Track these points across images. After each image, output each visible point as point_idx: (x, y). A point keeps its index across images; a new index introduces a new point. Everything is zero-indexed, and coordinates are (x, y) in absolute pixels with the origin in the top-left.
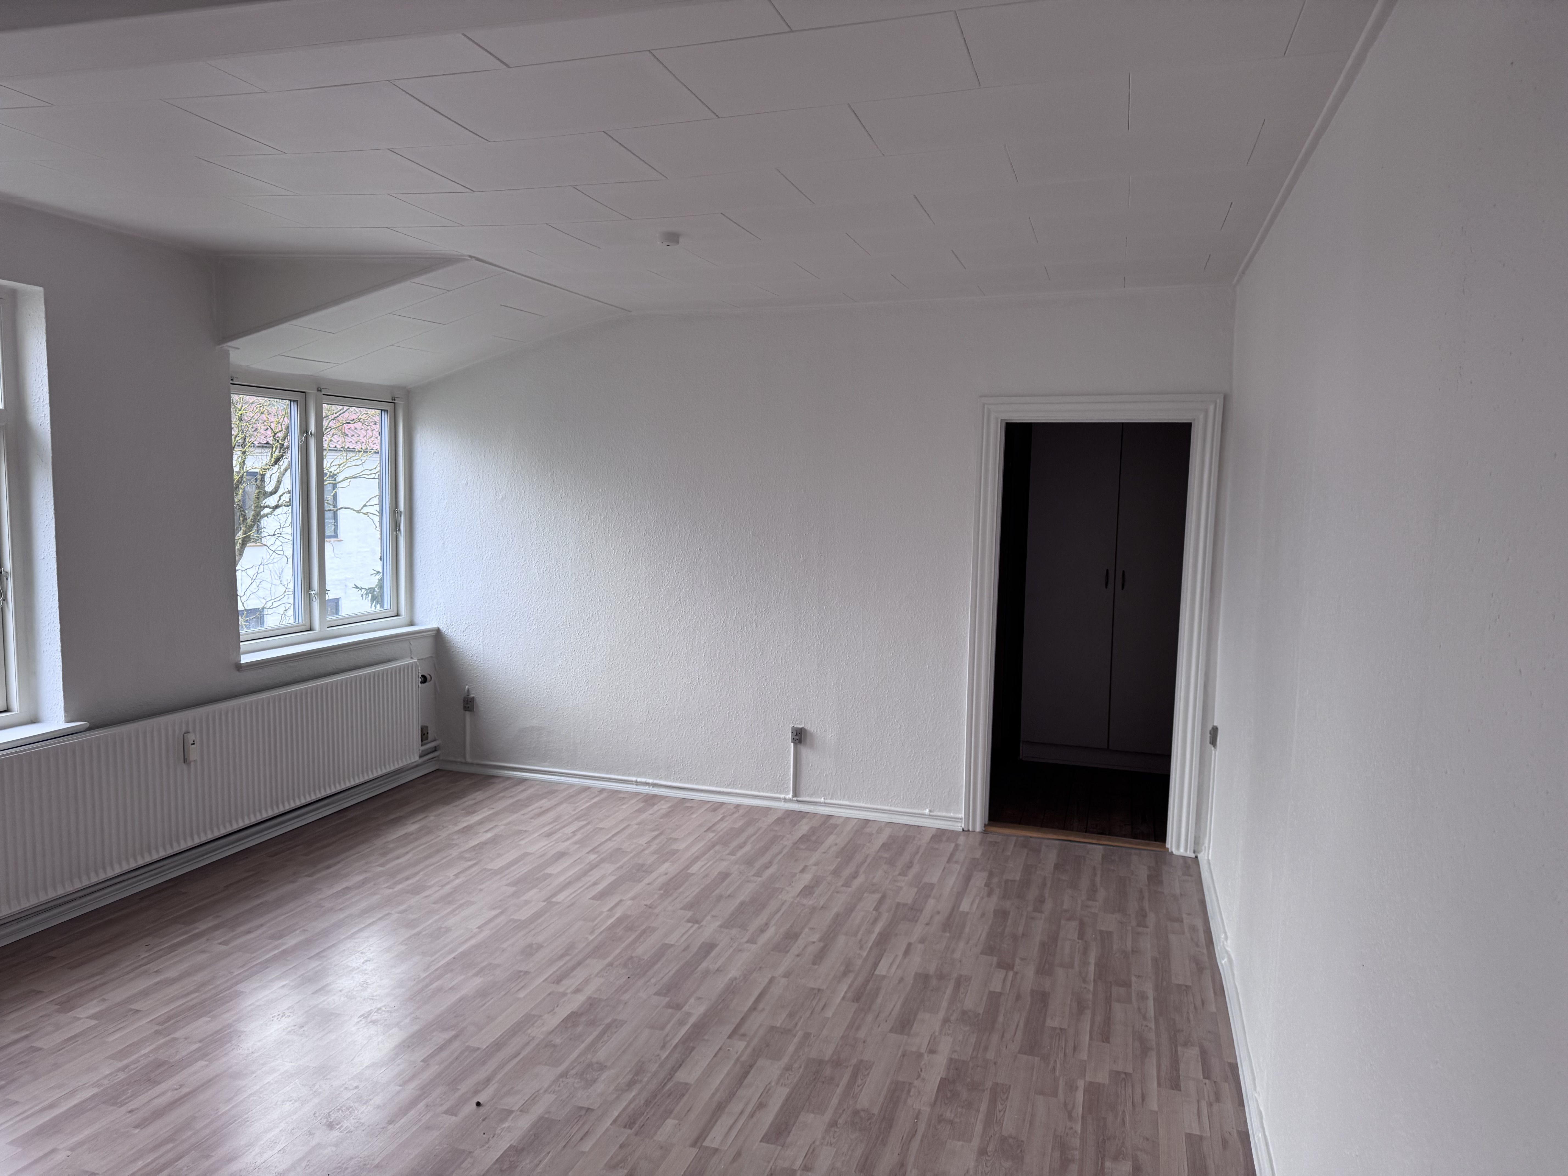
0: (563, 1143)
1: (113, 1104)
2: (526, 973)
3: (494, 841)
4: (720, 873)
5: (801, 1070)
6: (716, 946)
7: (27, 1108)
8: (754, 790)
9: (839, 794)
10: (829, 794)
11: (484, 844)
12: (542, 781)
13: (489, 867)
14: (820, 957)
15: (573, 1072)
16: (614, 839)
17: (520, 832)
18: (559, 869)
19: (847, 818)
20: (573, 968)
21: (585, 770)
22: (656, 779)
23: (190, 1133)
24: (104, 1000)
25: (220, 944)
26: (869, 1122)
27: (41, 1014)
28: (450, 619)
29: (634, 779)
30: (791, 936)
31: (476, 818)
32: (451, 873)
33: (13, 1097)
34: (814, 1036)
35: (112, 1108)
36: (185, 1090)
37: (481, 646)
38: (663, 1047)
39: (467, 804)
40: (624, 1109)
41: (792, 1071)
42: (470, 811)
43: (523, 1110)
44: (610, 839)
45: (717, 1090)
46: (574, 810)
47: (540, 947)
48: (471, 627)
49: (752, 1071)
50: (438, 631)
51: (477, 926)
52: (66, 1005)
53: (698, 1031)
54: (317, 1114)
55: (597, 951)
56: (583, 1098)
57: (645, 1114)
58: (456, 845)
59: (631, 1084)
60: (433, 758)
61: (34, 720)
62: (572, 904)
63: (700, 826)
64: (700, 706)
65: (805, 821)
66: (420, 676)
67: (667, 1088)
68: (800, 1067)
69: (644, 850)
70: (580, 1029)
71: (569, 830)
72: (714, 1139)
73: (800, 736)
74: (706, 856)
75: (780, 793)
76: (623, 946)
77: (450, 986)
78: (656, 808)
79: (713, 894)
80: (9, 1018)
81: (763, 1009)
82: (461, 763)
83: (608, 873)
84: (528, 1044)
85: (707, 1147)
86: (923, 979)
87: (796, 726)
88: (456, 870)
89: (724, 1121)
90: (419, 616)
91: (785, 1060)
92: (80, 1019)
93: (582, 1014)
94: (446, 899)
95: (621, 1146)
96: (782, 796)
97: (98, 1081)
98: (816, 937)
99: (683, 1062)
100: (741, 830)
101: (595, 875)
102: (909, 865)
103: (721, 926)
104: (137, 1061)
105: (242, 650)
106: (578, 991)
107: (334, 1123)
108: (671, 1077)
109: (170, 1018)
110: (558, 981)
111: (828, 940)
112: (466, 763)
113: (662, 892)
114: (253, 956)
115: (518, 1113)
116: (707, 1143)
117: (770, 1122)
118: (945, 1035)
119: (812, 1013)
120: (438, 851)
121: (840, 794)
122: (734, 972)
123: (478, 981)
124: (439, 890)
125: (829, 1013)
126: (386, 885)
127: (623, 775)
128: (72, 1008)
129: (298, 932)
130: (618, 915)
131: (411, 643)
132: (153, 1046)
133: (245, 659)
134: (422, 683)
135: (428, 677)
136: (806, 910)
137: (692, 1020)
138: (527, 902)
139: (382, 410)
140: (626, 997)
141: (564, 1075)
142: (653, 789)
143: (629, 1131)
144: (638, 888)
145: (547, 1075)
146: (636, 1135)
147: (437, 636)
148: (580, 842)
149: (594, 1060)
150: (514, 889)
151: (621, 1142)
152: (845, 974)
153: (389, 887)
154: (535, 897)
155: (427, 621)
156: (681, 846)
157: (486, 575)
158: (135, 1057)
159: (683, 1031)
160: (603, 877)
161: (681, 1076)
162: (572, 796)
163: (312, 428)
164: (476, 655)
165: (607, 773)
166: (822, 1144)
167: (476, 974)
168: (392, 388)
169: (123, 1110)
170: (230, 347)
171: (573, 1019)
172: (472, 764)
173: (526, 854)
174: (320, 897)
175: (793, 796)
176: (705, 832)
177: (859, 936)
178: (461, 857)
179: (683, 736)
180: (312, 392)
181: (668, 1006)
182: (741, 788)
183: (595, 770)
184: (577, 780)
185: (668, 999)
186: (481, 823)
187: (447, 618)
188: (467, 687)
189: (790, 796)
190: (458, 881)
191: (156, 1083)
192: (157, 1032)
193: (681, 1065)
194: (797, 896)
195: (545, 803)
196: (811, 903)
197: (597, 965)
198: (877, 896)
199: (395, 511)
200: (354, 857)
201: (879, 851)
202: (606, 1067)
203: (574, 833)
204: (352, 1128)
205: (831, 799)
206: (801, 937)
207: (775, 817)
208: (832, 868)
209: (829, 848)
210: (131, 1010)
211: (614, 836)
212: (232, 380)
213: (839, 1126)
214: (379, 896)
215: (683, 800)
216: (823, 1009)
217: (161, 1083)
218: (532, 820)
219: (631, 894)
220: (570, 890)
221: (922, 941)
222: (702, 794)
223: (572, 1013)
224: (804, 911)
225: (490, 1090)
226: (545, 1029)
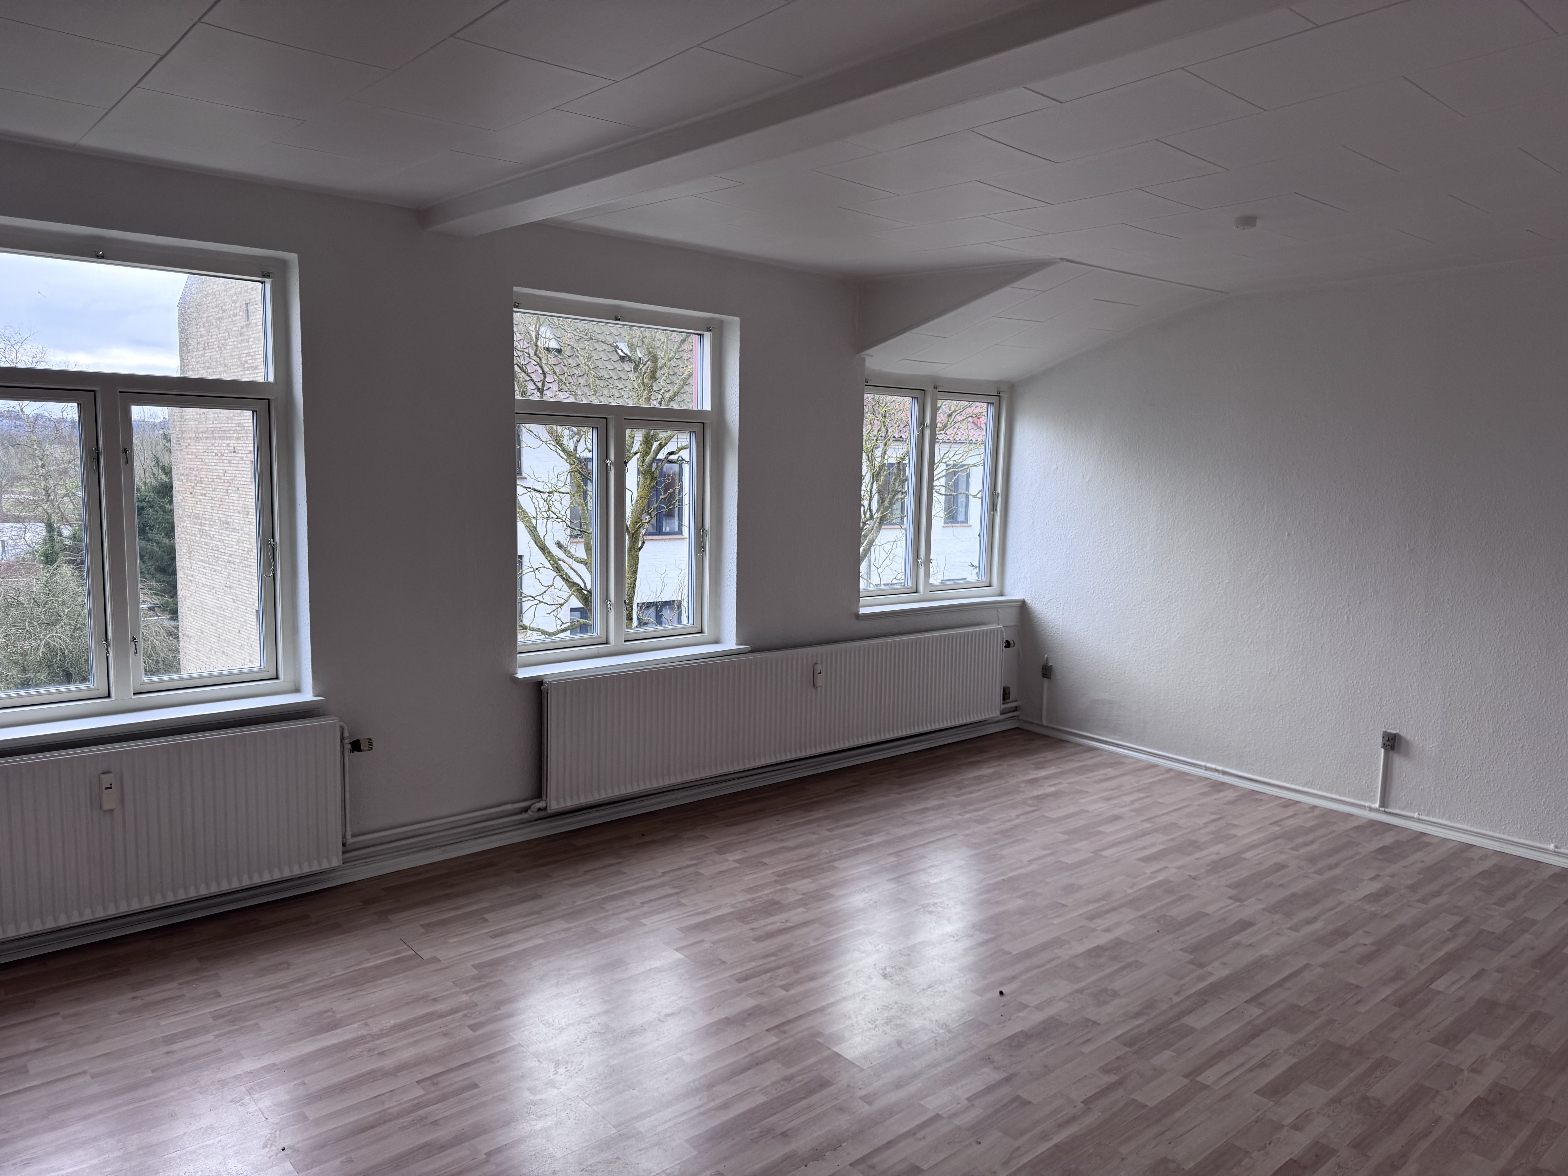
0: (1066, 1041)
1: (743, 922)
2: (1064, 905)
3: (1056, 795)
4: (1276, 864)
5: (1315, 1048)
6: (1255, 924)
7: (691, 909)
8: (1335, 793)
9: (1437, 811)
10: (1424, 810)
11: (1047, 795)
12: (1111, 753)
13: (1047, 815)
14: (1367, 959)
15: (1089, 991)
16: (1172, 814)
17: (1081, 792)
18: (1113, 829)
19: (1445, 838)
20: (1107, 912)
21: (1154, 748)
22: (1227, 767)
23: (788, 953)
24: (746, 852)
25: (827, 830)
26: (1379, 1110)
27: (707, 852)
28: (1035, 592)
29: (1203, 764)
30: (1341, 934)
31: (1044, 773)
32: (1013, 813)
33: (684, 901)
34: (1339, 1024)
35: (741, 924)
36: (789, 924)
37: (1061, 619)
38: (1177, 993)
39: (1037, 760)
40: (1128, 1031)
41: (1305, 1046)
42: (1039, 766)
43: (1038, 1008)
44: (1167, 813)
45: (1221, 1041)
46: (1138, 782)
47: (1080, 888)
48: (1052, 601)
49: (1262, 1036)
50: (1023, 602)
51: (1028, 859)
52: (722, 850)
53: (1216, 990)
54: (877, 966)
55: (1133, 903)
56: (1092, 1013)
57: (1147, 1040)
58: (1023, 792)
59: (1138, 1015)
60: (1014, 717)
61: (717, 642)
62: (1118, 861)
63: (1266, 818)
64: (1279, 698)
65: (1392, 833)
66: (1005, 641)
67: (1173, 1026)
68: (1315, 1045)
69: (1200, 829)
70: (1102, 960)
71: (1128, 799)
72: (1208, 1077)
73: (1392, 743)
74: (1264, 847)
75: (1365, 800)
76: (1159, 904)
77: (996, 900)
78: (1222, 794)
79: (1264, 880)
80: (686, 850)
81: (1289, 989)
82: (1038, 725)
83: (1159, 842)
84: (1053, 960)
85: (1198, 1082)
86: (1489, 1005)
87: (1388, 731)
88: (1018, 812)
89: (1222, 1067)
90: (1008, 588)
91: (1301, 1035)
92: (728, 861)
93: (1107, 949)
94: (1005, 833)
95: (1118, 1058)
96: (1367, 804)
97: (735, 904)
98: (1369, 940)
99: (1194, 1010)
100: (1312, 830)
101: (1147, 840)
102: (1512, 897)
103: (1264, 910)
104: (759, 897)
105: (861, 603)
106: (1108, 930)
107: (888, 975)
108: (1179, 1019)
109: (785, 874)
110: (1091, 918)
111: (1382, 946)
112: (1042, 726)
113: (1209, 868)
114: (848, 843)
115: (1034, 1009)
116: (1200, 1079)
117: (1268, 1081)
118: (1497, 1060)
119: (1343, 1004)
120: (1006, 794)
121: (1439, 812)
122: (1267, 950)
123: (1020, 902)
124: (1001, 825)
125: (1363, 1009)
126: (958, 812)
127: (1192, 758)
128: (724, 853)
129: (883, 833)
130: (1160, 878)
131: (999, 610)
132: (772, 890)
133: (862, 611)
134: (1005, 647)
135: (1012, 643)
136: (1366, 914)
137: (1211, 980)
138: (1076, 850)
139: (988, 403)
140: (1151, 946)
141: (1080, 991)
142: (1222, 776)
143: (1128, 1049)
144: (1186, 860)
145: (1065, 987)
146: (1134, 1053)
147: (1023, 607)
148: (1138, 811)
149: (1110, 987)
150: (1066, 837)
151: (1119, 1055)
152: (1393, 979)
153: (959, 814)
154: (1084, 848)
155: (1014, 593)
156: (1239, 832)
157: (1069, 554)
158: (759, 894)
159: (1201, 985)
160: (1152, 845)
161: (1189, 1020)
162: (1138, 770)
163: (928, 421)
164: (1056, 627)
165: (1176, 754)
166: (1318, 1113)
167: (1020, 897)
168: (998, 383)
169: (747, 927)
170: (866, 355)
171: (1098, 951)
172: (1047, 727)
173: (1083, 811)
174: (905, 811)
175: (1380, 806)
176: (1270, 824)
177: (1422, 950)
178: (1024, 802)
179: (1258, 727)
180: (929, 389)
181: (1191, 962)
182: (1320, 789)
183: (1163, 749)
184: (1145, 756)
185: (1192, 956)
186: (1047, 778)
187: (1032, 591)
188: (1046, 656)
189: (1377, 805)
190: (1018, 821)
191: (771, 915)
192: (776, 881)
193: (1191, 1012)
194: (1359, 901)
195: (1110, 772)
196: (1373, 909)
197: (1130, 914)
198: (1457, 919)
199: (994, 494)
200: (936, 785)
201: (1475, 877)
202: (1119, 995)
203: (1133, 802)
204: (900, 982)
205: (1427, 815)
206: (1352, 936)
207: (1355, 824)
208: (1409, 882)
209: (1414, 863)
210: (761, 862)
211: (1173, 811)
212: (867, 382)
213: (1342, 1104)
214: (950, 819)
215: (1253, 792)
216: (1356, 1003)
217: (774, 915)
218: (1095, 784)
219: (1178, 864)
220: (1119, 849)
221: (1500, 970)
222: (1275, 789)
223: (1098, 946)
224: (1362, 915)
225: (1014, 985)
226: (1071, 953)
